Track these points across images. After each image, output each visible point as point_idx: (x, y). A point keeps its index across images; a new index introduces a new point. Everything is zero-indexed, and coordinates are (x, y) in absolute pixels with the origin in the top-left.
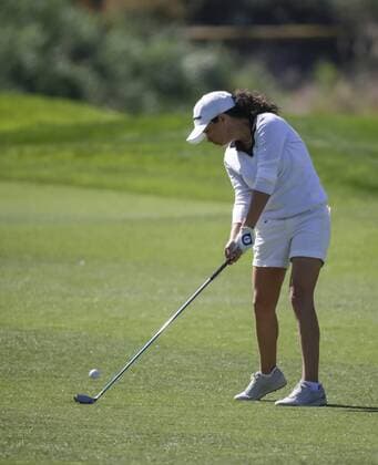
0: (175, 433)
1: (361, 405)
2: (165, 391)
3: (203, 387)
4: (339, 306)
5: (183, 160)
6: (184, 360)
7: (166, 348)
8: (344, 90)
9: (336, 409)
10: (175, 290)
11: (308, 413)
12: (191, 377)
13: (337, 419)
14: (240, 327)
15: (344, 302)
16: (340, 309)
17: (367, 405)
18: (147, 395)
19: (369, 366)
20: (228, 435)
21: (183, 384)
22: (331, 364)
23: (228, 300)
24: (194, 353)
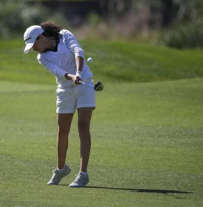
0: (18, 201)
1: (111, 187)
2: (13, 180)
3: (32, 178)
4: (100, 137)
5: (21, 63)
6: (23, 164)
7: (13, 158)
8: (103, 27)
9: (99, 189)
10: (18, 129)
11: (85, 191)
12: (26, 173)
13: (100, 194)
14: (51, 147)
15: (103, 134)
16: (101, 138)
17: (115, 187)
18: (4, 182)
19: (116, 167)
20: (44, 202)
21: (22, 176)
22: (97, 166)
23: (45, 134)
24: (28, 161)
